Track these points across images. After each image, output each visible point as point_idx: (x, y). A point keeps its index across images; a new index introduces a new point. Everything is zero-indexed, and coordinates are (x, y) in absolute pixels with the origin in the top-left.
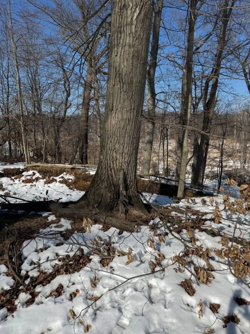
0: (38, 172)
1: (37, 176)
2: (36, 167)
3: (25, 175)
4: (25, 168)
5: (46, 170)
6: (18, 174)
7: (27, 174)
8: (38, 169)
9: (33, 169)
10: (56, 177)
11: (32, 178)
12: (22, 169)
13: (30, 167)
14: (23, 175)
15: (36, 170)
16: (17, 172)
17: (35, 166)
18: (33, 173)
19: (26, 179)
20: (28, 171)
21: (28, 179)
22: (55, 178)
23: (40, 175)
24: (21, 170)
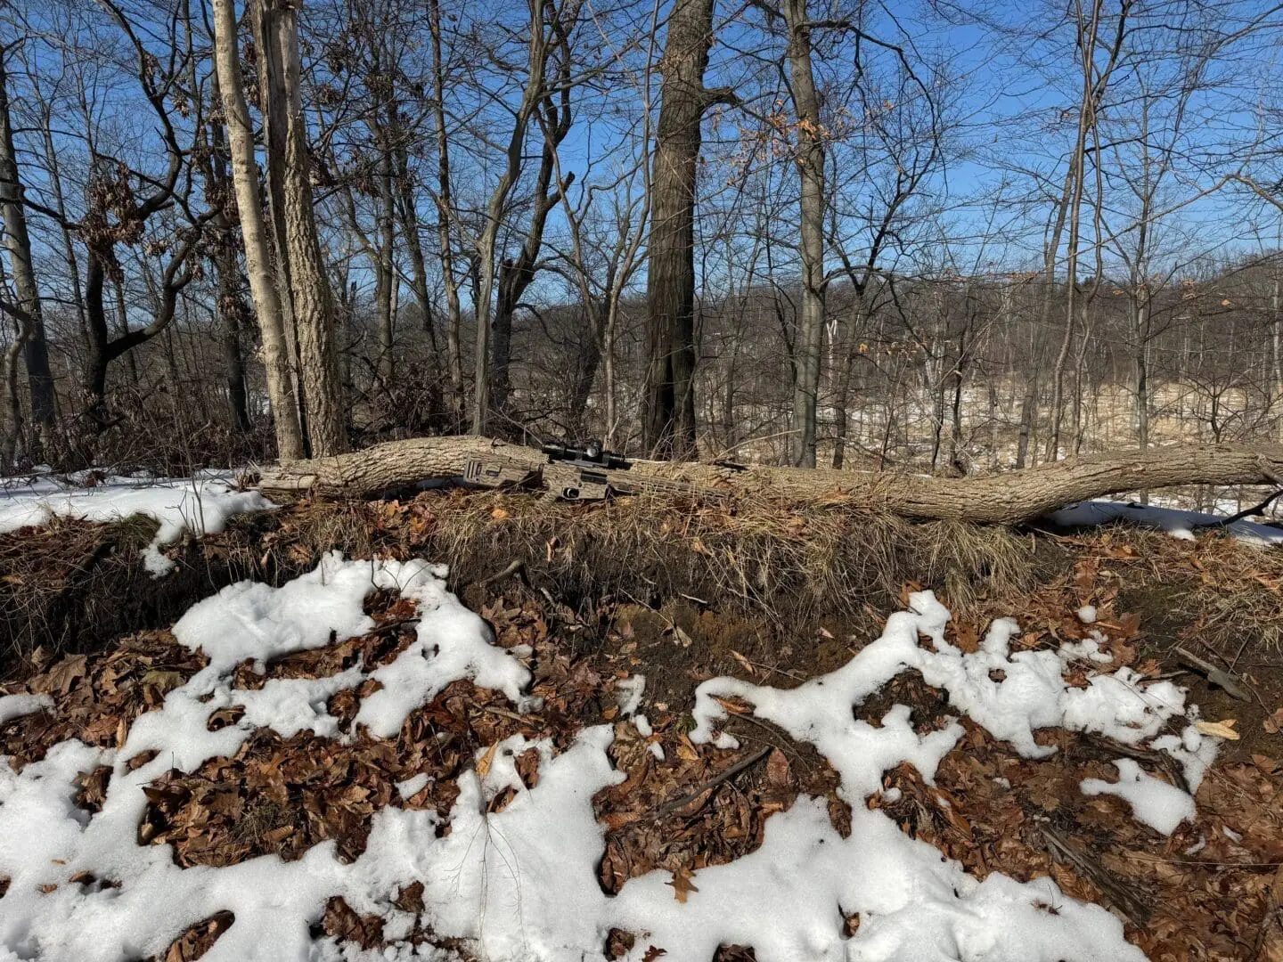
0: (461, 590)
1: (447, 668)
2: (428, 506)
3: (223, 658)
4: (232, 522)
5: (588, 542)
6: (95, 643)
7: (257, 640)
8: (458, 529)
9: (381, 543)
10: (783, 682)
11: (344, 705)
12: (190, 545)
13: (330, 497)
14: (185, 663)
15: (426, 549)
16: (66, 604)
17: (405, 490)
18: (377, 601)
19: (228, 742)
20: (277, 574)
21: (264, 741)
22: (771, 704)
23: (496, 636)
24: (156, 562)
